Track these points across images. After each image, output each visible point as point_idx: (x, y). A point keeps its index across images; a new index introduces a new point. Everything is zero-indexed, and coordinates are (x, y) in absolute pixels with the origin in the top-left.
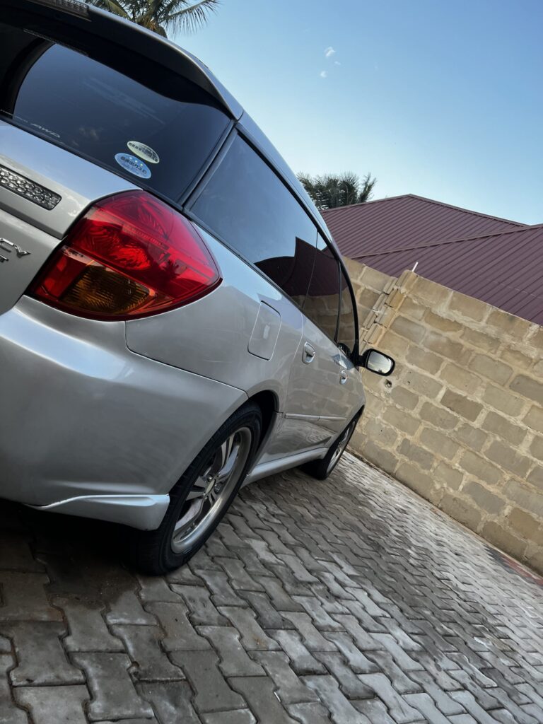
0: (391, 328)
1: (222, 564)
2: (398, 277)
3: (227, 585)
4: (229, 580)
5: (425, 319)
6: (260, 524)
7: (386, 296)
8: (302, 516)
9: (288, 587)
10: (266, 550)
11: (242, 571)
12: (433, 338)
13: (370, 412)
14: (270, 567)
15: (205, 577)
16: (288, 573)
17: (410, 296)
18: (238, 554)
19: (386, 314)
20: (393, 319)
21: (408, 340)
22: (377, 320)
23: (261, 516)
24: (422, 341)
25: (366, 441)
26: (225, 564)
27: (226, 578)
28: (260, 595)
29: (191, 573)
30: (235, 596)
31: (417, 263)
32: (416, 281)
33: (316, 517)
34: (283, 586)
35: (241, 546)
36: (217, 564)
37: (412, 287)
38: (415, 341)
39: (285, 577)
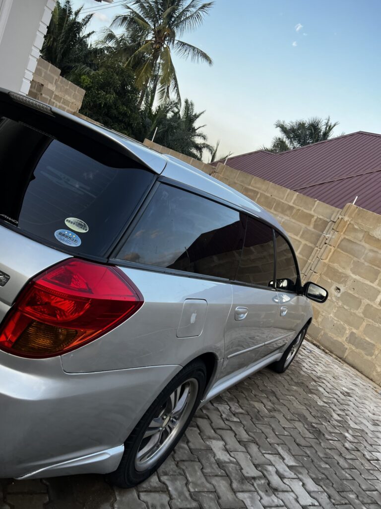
0: (338, 247)
1: (184, 468)
2: (342, 208)
3: (185, 489)
4: (187, 484)
5: (365, 240)
6: (222, 424)
7: (333, 223)
8: (258, 412)
9: (235, 485)
10: (223, 450)
11: (199, 473)
12: (371, 254)
13: (324, 311)
14: (223, 466)
15: (168, 483)
16: (236, 470)
17: (352, 222)
18: (198, 456)
19: (333, 237)
20: (339, 241)
21: (352, 256)
22: (327, 242)
23: (224, 416)
24: (363, 257)
25: (322, 332)
26: (187, 468)
27: (185, 482)
28: (210, 495)
29: (157, 480)
30: (189, 498)
31: (357, 197)
32: (356, 211)
33: (270, 411)
34: (231, 485)
35: (203, 448)
36: (180, 468)
37: (353, 216)
38: (356, 257)
39: (234, 475)
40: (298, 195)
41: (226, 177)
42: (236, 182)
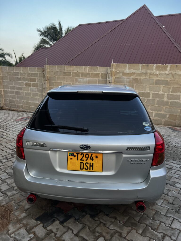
0: (114, 82)
2: (110, 66)
5: (123, 76)
7: (109, 74)
12: (128, 80)
17: (116, 70)
19: (112, 79)
20: (114, 79)
21: (121, 83)
22: (110, 82)
24: (125, 82)
31: (113, 60)
32: (116, 66)
37: (115, 68)
38: (123, 83)
40: (89, 67)
41: (51, 70)
42: (57, 71)
